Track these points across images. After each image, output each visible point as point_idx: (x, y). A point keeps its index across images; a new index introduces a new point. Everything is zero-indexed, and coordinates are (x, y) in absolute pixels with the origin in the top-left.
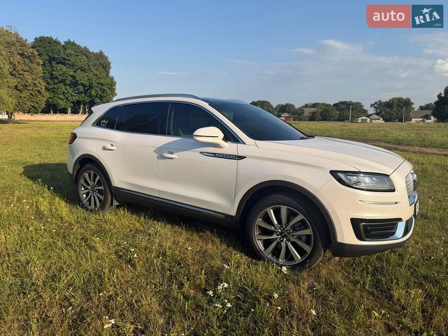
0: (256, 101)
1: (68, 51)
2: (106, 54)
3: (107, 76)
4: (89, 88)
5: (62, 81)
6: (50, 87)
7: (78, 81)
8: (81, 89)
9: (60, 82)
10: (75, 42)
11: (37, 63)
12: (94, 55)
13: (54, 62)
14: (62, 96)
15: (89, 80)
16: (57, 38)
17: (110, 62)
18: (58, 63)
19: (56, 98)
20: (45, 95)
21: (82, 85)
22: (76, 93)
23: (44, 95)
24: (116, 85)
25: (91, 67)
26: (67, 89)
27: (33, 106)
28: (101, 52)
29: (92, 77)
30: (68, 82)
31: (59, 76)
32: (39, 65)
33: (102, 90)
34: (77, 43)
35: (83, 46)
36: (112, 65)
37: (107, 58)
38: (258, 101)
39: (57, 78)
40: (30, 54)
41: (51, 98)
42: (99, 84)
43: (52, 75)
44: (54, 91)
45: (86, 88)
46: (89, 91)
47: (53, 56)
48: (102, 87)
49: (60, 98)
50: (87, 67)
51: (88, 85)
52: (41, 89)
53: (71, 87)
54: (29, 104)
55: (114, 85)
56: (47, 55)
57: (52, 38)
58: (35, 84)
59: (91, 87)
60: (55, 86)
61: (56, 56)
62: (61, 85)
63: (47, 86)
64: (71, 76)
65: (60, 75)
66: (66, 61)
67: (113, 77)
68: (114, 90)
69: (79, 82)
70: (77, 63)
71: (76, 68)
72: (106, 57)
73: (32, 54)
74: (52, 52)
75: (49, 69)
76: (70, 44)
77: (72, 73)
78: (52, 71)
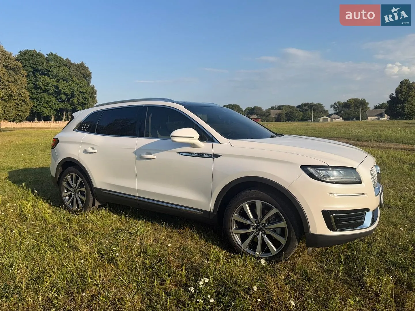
1: (51, 63)
2: (87, 65)
3: (88, 85)
4: (71, 96)
5: (46, 91)
6: (34, 96)
7: (61, 90)
8: (64, 97)
9: (44, 92)
10: (57, 55)
11: (22, 74)
12: (75, 66)
13: (38, 74)
14: (45, 105)
15: (71, 89)
17: (91, 72)
18: (41, 74)
19: (40, 107)
20: (30, 104)
21: (65, 93)
22: (59, 102)
23: (28, 104)
24: (97, 93)
25: (73, 77)
26: (50, 98)
27: (18, 115)
28: (82, 63)
29: (74, 86)
30: (51, 91)
31: (42, 86)
32: (23, 76)
33: (84, 98)
34: (59, 55)
35: (65, 58)
36: (92, 75)
37: (87, 68)
39: (40, 88)
40: (15, 66)
41: (35, 107)
42: (80, 92)
43: (36, 85)
44: (38, 100)
45: (69, 97)
46: (71, 99)
47: (37, 68)
48: (84, 95)
49: (44, 107)
50: (69, 77)
51: (70, 94)
52: (26, 98)
53: (54, 96)
54: (14, 112)
55: (95, 93)
56: (31, 67)
57: (36, 51)
58: (20, 94)
59: (73, 96)
60: (39, 95)
61: (39, 68)
62: (45, 94)
63: (31, 96)
64: (54, 86)
65: (43, 85)
66: (50, 73)
67: (93, 85)
68: (95, 97)
69: (62, 92)
70: (59, 73)
71: (58, 78)
72: (87, 67)
73: (17, 66)
74: (36, 64)
75: (32, 80)
76: (52, 57)
77: (54, 83)
78: (36, 82)
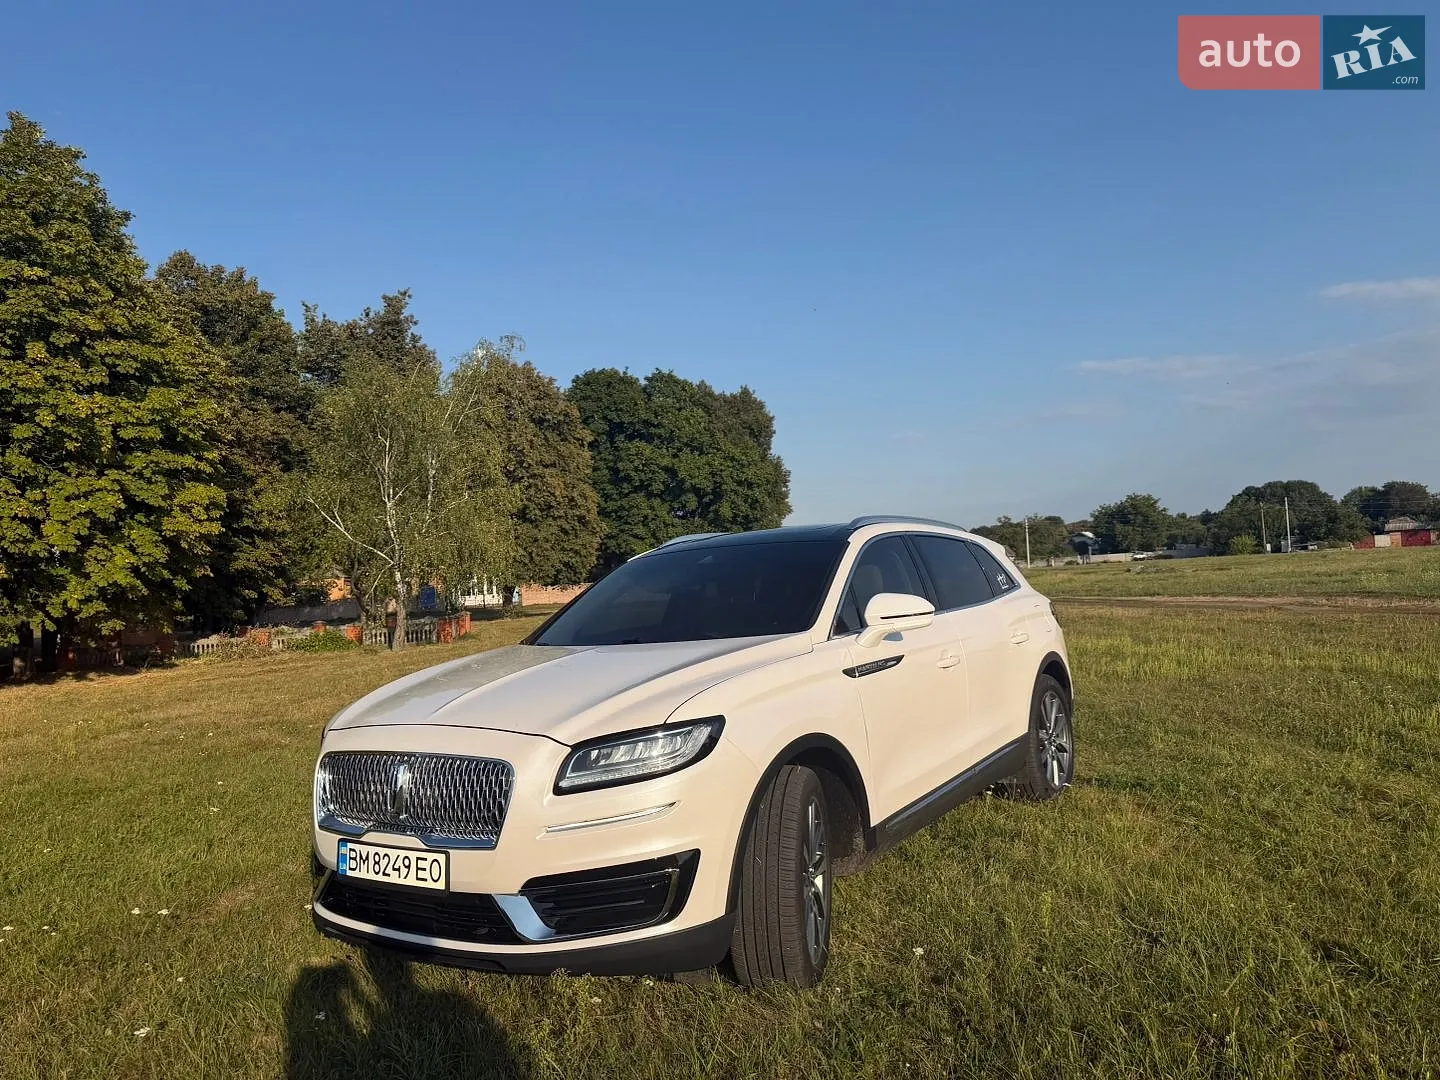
0: (1259, 484)
1: (658, 401)
2: (758, 396)
3: (764, 457)
4: (712, 497)
5: (643, 487)
6: (611, 506)
7: (683, 481)
8: (692, 502)
9: (636, 490)
10: (674, 374)
11: (578, 440)
12: (725, 402)
13: (622, 437)
14: (640, 530)
15: (713, 474)
16: (627, 368)
17: (771, 415)
18: (630, 438)
19: (625, 537)
20: (598, 529)
21: (696, 490)
22: (679, 517)
23: (595, 529)
24: (789, 481)
25: (719, 435)
26: (652, 508)
27: (566, 564)
28: (745, 392)
29: (721, 465)
30: (657, 487)
31: (633, 474)
32: (582, 445)
33: (749, 500)
34: (680, 375)
35: (696, 382)
36: (776, 426)
37: (761, 406)
38: (1269, 485)
39: (628, 479)
40: (561, 418)
41: (613, 537)
42: (740, 483)
43: (615, 471)
44: (620, 517)
45: (706, 500)
46: (712, 508)
47: (619, 421)
48: (750, 492)
49: (636, 536)
50: (706, 438)
51: (709, 490)
52: (588, 511)
53: (664, 501)
54: (556, 557)
55: (785, 483)
56: (605, 418)
57: (616, 372)
58: (572, 499)
59: (718, 494)
60: (624, 502)
61: (626, 419)
62: (640, 498)
63: (603, 504)
64: (666, 469)
65: (636, 469)
67: (779, 458)
68: (784, 496)
69: (687, 485)
70: (679, 430)
71: (677, 444)
72: (760, 403)
73: (566, 415)
74: (616, 410)
75: (607, 457)
76: (663, 381)
77: (666, 462)
78: (615, 463)
